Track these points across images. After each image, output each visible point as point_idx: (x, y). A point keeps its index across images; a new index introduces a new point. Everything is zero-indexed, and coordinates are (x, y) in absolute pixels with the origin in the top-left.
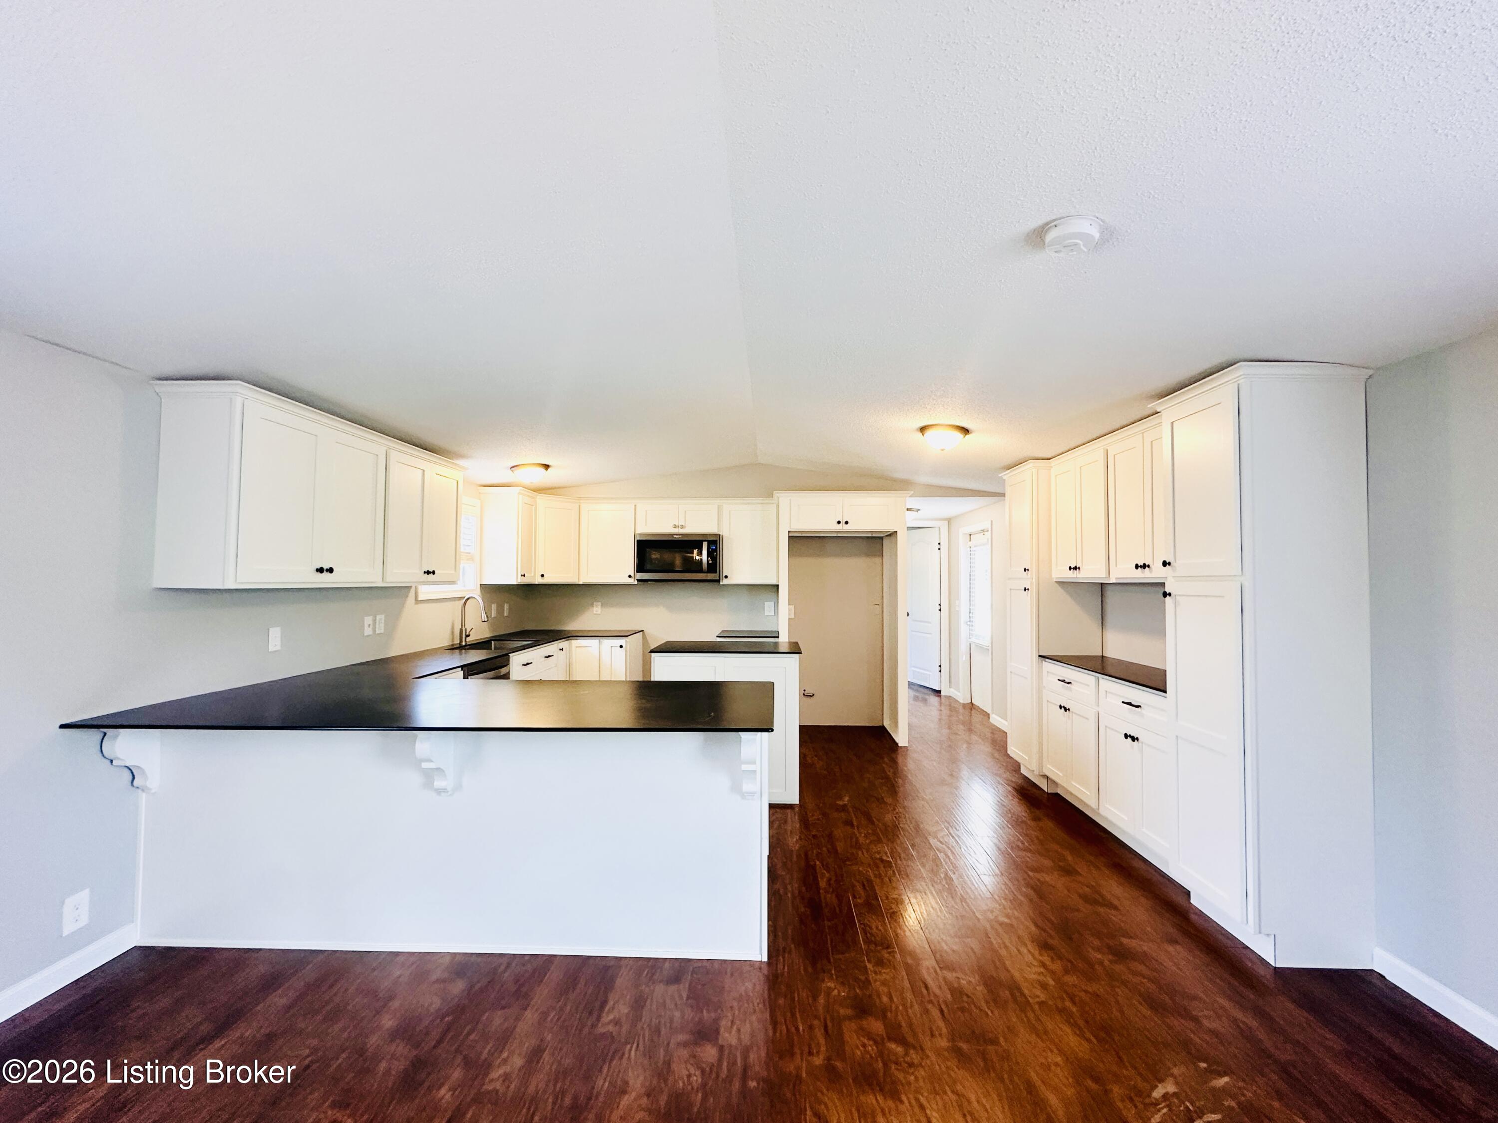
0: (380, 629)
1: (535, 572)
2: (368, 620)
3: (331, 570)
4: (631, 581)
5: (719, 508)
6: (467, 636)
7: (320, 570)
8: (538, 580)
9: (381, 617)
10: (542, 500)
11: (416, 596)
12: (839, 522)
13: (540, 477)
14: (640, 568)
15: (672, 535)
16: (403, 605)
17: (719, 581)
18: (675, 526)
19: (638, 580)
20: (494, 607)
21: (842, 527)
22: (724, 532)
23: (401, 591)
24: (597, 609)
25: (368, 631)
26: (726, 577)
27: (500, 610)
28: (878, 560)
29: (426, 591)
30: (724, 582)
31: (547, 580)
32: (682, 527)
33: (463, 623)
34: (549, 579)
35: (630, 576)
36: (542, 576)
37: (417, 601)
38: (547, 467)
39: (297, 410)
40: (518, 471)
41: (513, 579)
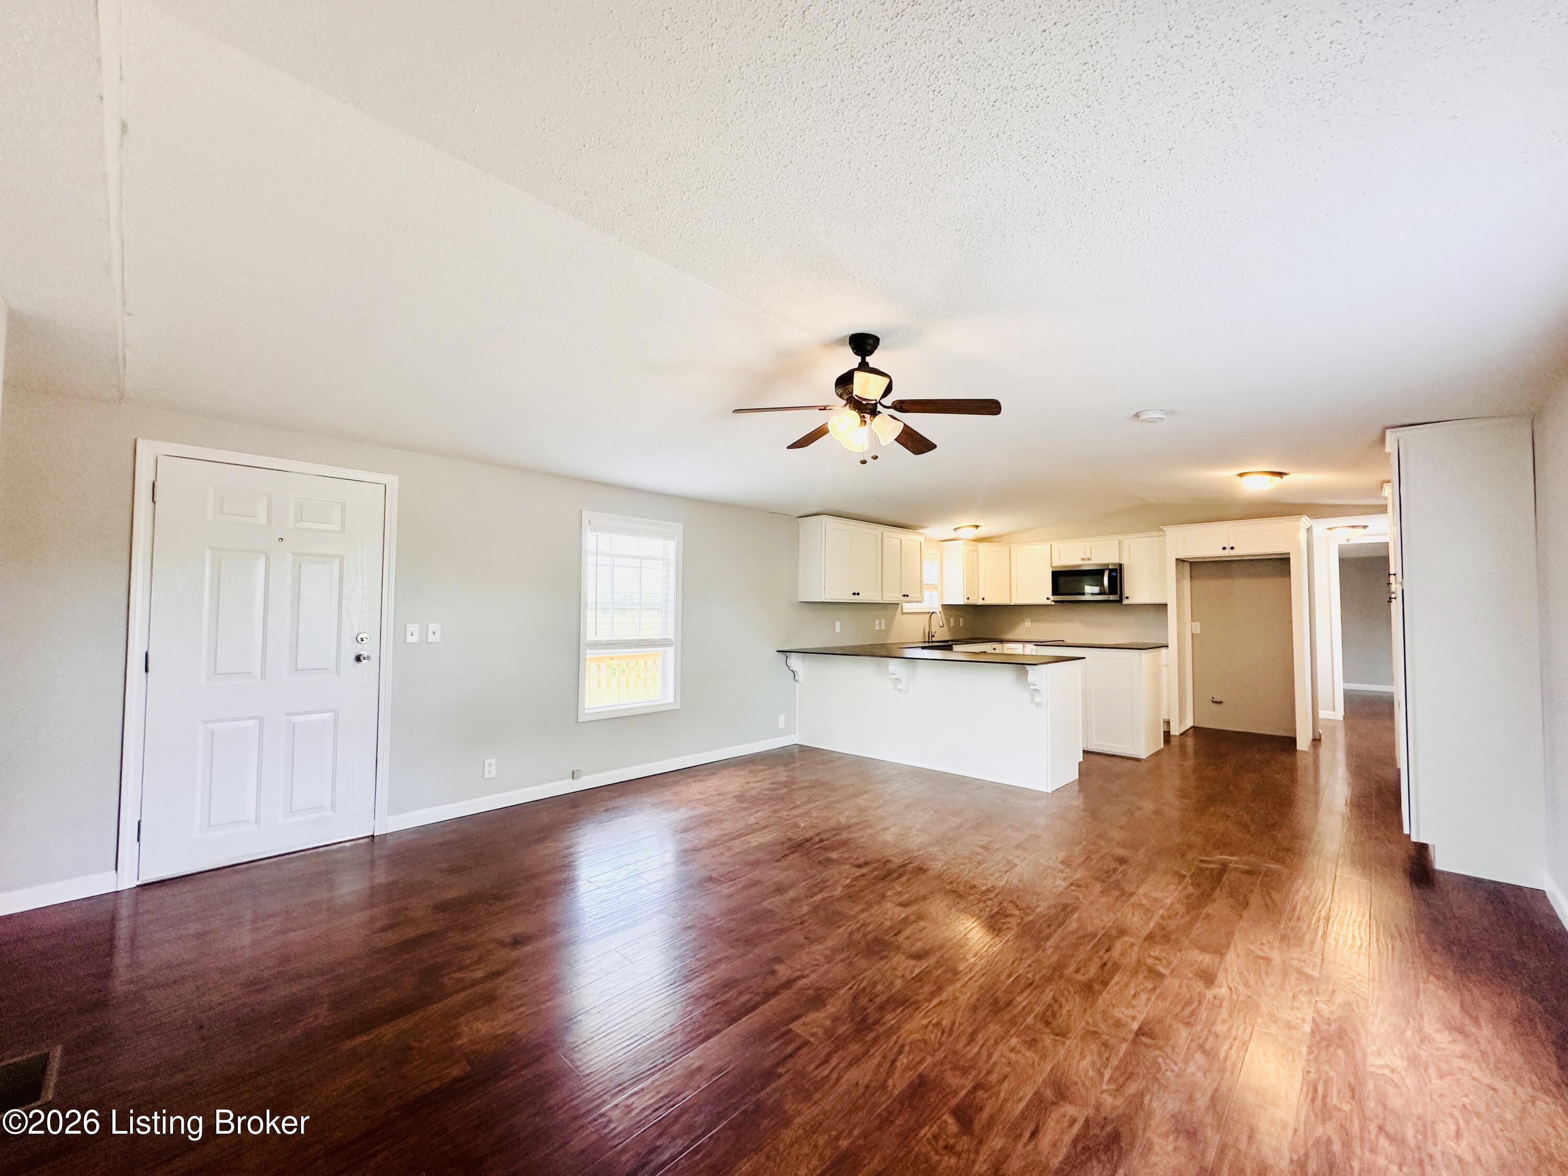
0: (883, 627)
1: (978, 595)
2: (877, 622)
3: (858, 594)
4: (1049, 602)
5: (1120, 543)
6: (933, 636)
7: (854, 594)
8: (981, 602)
9: (883, 621)
10: (981, 546)
11: (902, 610)
12: (1224, 548)
13: (974, 533)
14: (1055, 592)
15: (1079, 566)
16: (896, 613)
17: (1121, 601)
18: (1083, 559)
19: (1054, 601)
20: (952, 620)
21: (1228, 552)
22: (1125, 562)
23: (894, 606)
24: (1028, 624)
25: (877, 628)
26: (1127, 598)
27: (957, 622)
28: (1286, 579)
29: (907, 607)
30: (1125, 602)
31: (987, 602)
32: (1089, 559)
33: (930, 628)
34: (988, 601)
35: (1048, 599)
36: (983, 599)
37: (903, 613)
38: (977, 527)
39: (844, 522)
40: (959, 531)
41: (961, 601)
